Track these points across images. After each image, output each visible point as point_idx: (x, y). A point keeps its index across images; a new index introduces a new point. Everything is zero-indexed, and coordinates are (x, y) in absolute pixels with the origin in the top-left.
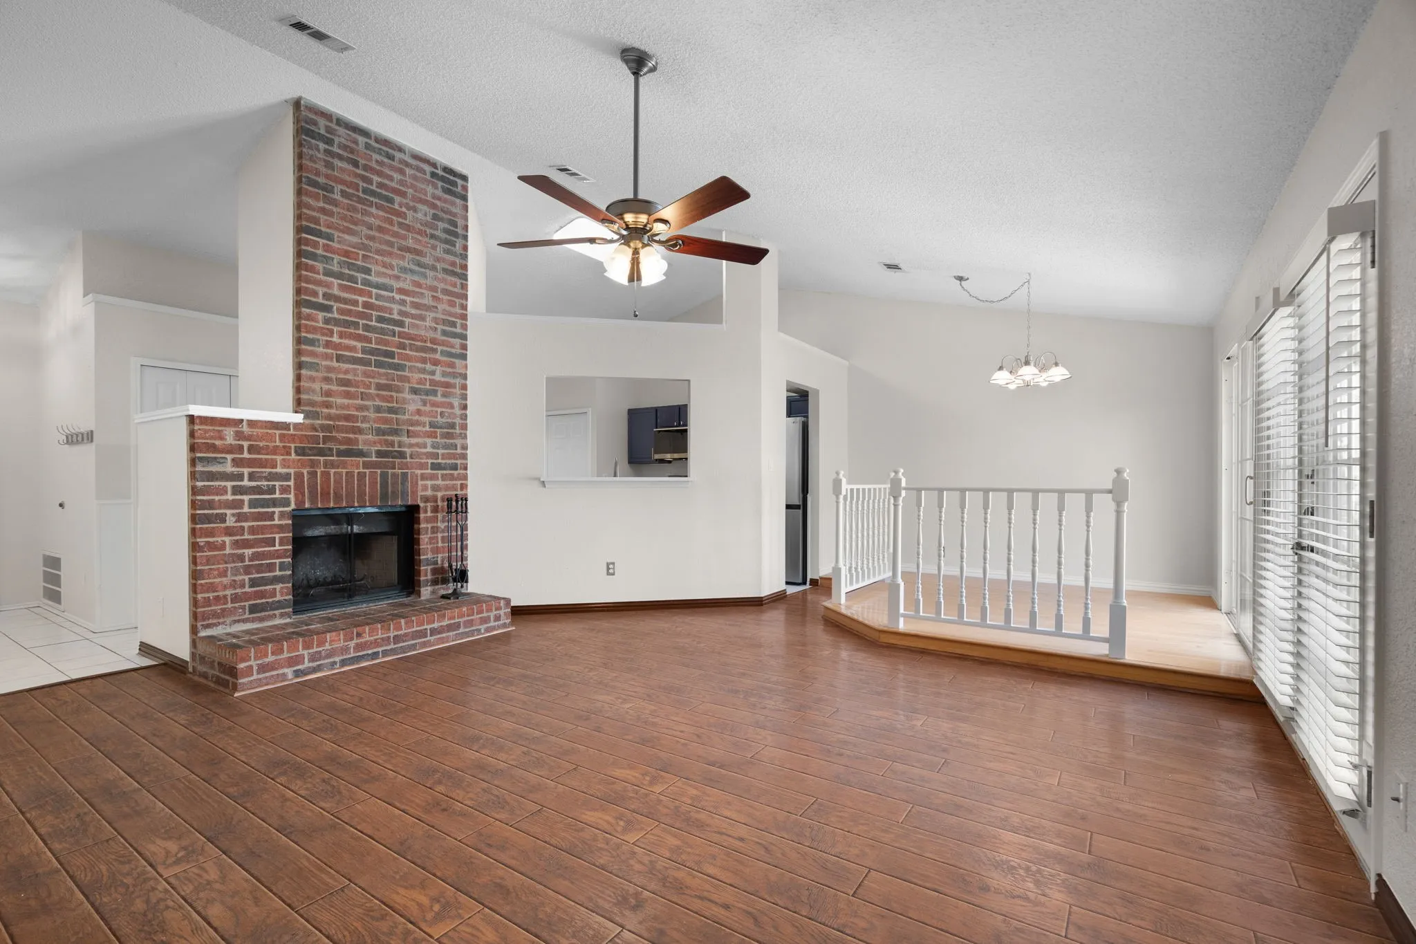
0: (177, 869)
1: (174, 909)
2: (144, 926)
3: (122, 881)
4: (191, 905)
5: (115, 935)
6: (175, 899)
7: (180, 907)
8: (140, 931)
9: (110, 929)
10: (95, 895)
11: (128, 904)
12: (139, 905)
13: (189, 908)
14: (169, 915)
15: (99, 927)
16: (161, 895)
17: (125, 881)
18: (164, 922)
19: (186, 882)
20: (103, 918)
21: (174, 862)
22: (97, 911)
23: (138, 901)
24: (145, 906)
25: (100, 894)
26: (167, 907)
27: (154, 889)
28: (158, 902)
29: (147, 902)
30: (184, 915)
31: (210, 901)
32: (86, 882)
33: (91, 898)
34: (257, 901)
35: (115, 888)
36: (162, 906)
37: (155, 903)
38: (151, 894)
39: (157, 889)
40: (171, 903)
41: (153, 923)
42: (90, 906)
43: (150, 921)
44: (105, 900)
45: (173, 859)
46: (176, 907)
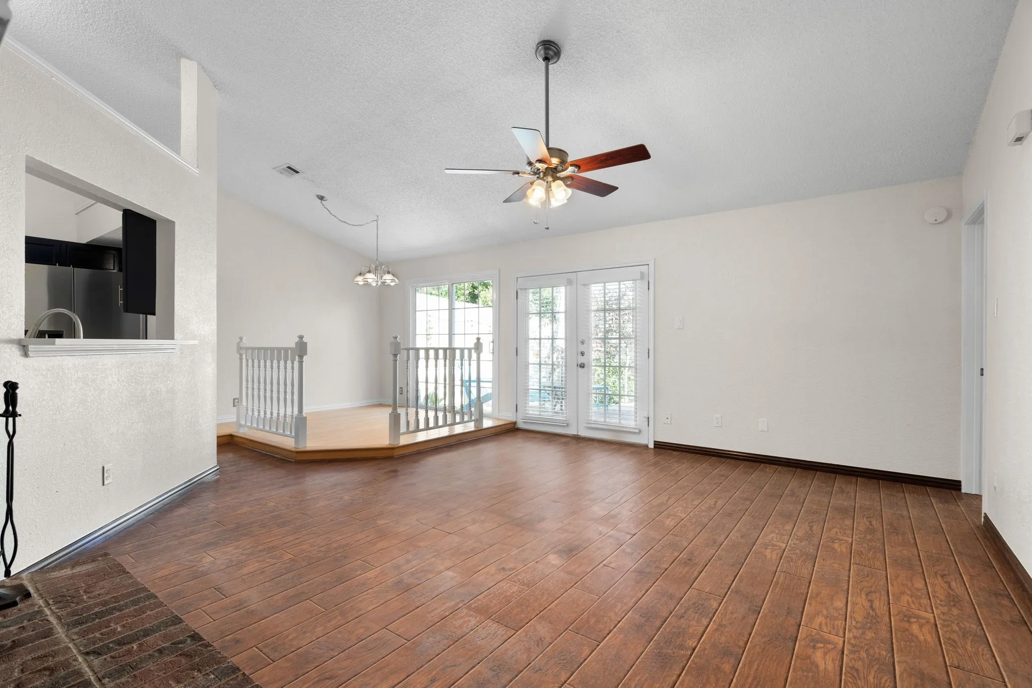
0: (833, 638)
1: (855, 619)
2: (875, 623)
3: (867, 657)
4: (846, 615)
5: (891, 630)
6: (850, 623)
7: (851, 618)
8: (878, 623)
9: (892, 635)
10: (888, 661)
11: (874, 640)
12: (869, 635)
13: (848, 614)
14: (860, 618)
15: (897, 641)
16: (854, 630)
17: (865, 656)
18: (865, 618)
19: (836, 627)
20: (892, 643)
21: (829, 643)
22: (893, 650)
23: (868, 637)
24: (867, 632)
25: (885, 660)
26: (857, 622)
27: (855, 637)
28: (859, 629)
29: (863, 633)
30: (854, 613)
31: (836, 609)
32: (889, 676)
33: (892, 660)
34: (818, 594)
35: (874, 655)
36: (859, 625)
37: (861, 629)
38: (858, 635)
39: (853, 636)
40: (854, 623)
41: (870, 621)
42: (895, 656)
43: (870, 623)
44: (885, 653)
45: (828, 645)
46: (853, 619)
